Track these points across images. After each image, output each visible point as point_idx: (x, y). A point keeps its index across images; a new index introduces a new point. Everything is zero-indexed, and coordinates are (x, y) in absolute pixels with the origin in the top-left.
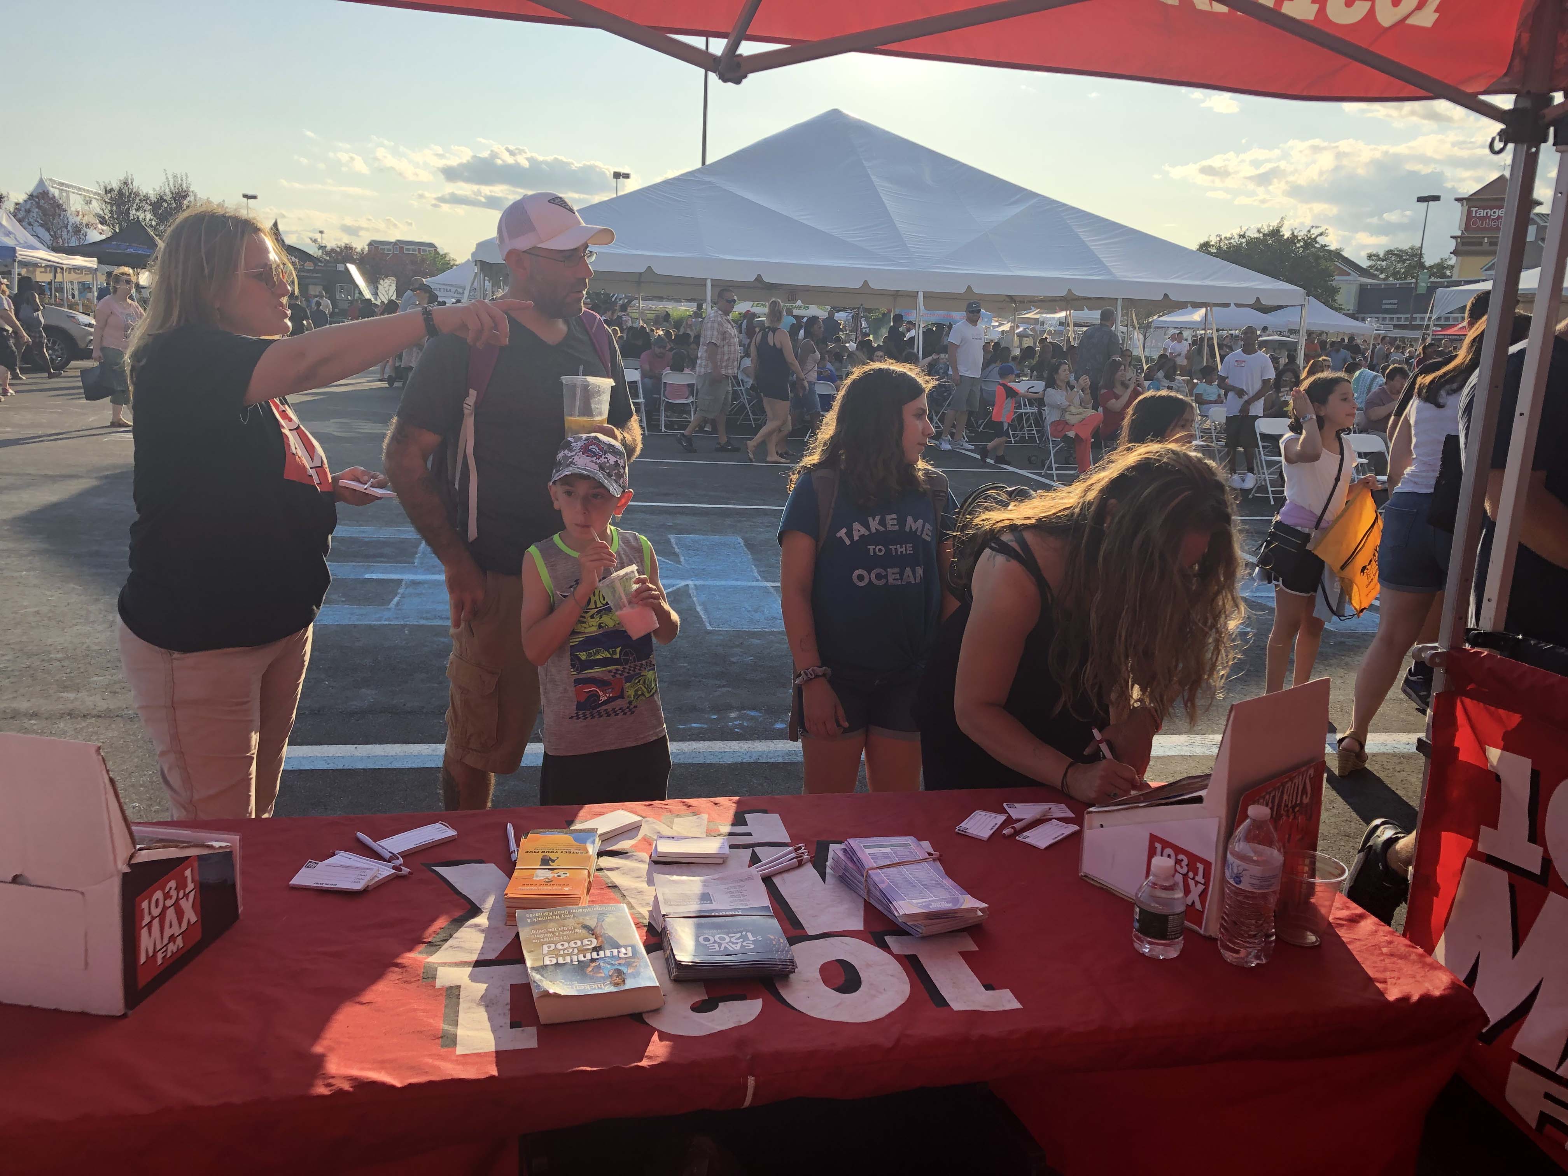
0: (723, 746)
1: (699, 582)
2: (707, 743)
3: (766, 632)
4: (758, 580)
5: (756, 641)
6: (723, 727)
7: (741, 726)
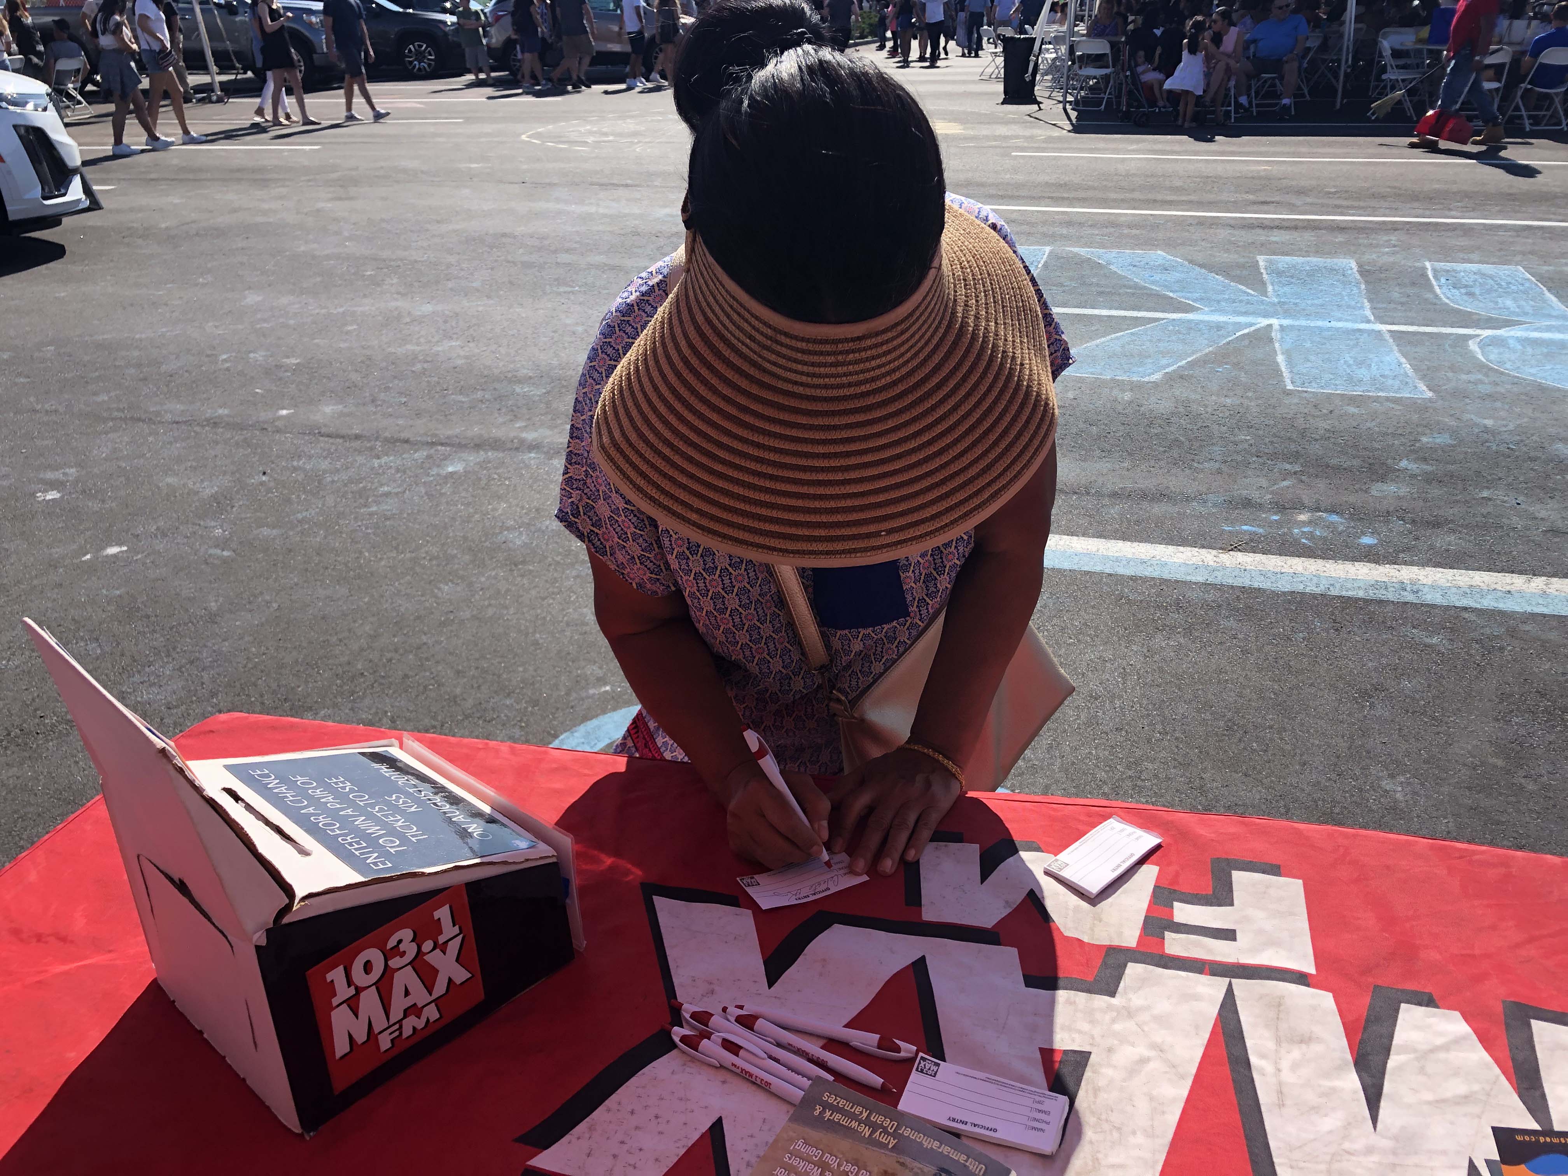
0: (1280, 564)
1: (1286, 322)
2: (1259, 557)
3: (1369, 397)
4: (1369, 322)
5: (1352, 410)
6: (1284, 534)
7: (1311, 536)
